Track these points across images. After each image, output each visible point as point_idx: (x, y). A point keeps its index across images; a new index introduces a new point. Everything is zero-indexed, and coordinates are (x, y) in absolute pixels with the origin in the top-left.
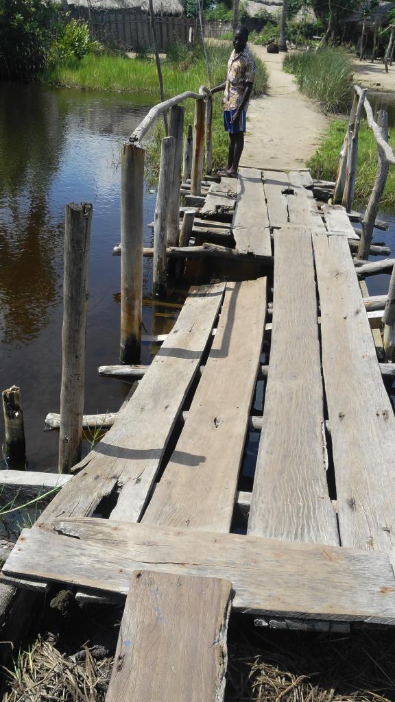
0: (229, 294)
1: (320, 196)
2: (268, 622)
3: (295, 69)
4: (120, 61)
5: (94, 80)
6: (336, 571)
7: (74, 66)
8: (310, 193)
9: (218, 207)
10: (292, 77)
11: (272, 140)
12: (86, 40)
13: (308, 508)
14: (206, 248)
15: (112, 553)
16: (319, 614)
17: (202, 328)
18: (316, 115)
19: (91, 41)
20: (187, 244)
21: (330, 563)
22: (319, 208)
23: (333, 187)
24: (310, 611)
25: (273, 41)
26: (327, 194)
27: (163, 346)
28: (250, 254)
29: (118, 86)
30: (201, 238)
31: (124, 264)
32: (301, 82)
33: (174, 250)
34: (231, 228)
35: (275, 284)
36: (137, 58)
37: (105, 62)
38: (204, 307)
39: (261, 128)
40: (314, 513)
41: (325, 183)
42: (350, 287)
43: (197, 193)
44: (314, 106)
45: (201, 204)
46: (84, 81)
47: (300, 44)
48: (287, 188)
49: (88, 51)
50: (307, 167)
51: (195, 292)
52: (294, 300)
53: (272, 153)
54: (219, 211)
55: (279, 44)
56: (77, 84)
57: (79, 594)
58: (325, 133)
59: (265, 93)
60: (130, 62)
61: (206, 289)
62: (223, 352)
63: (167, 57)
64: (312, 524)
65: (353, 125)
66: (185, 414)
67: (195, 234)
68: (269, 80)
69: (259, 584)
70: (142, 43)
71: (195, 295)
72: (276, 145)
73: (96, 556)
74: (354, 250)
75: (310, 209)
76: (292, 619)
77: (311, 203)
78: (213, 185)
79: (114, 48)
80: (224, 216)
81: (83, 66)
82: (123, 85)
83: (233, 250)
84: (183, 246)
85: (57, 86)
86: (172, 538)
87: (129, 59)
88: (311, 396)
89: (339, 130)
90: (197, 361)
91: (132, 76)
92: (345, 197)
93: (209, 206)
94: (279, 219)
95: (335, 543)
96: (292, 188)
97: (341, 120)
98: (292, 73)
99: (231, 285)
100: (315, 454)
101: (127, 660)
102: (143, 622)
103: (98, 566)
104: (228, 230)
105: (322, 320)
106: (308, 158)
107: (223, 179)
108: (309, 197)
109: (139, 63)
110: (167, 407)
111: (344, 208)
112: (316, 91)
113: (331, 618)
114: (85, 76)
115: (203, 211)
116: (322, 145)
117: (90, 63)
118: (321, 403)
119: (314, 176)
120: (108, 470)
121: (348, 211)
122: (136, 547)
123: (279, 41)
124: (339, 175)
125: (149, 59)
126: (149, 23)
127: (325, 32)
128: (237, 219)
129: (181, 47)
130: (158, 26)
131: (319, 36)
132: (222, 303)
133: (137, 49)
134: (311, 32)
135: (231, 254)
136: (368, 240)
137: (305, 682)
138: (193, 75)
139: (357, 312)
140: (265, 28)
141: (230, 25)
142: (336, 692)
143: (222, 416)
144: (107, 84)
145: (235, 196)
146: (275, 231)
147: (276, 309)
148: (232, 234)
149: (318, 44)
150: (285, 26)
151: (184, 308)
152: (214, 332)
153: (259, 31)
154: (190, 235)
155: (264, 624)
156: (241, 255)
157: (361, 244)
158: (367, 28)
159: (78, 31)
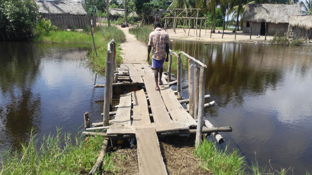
0: (133, 95)
4: (65, 32)
5: (57, 40)
6: (175, 125)
7: (47, 35)
9: (123, 73)
10: (133, 36)
11: (133, 55)
12: (50, 25)
13: (167, 121)
14: (124, 83)
15: (128, 130)
17: (128, 102)
18: (145, 47)
19: (52, 25)
20: (117, 82)
21: (173, 125)
25: (123, 23)
27: (118, 107)
28: (137, 83)
29: (67, 41)
30: (121, 81)
32: (137, 37)
33: (114, 84)
34: (130, 77)
35: (147, 90)
36: (71, 31)
37: (59, 33)
38: (126, 98)
39: (128, 52)
45: (118, 72)
46: (53, 40)
47: (133, 24)
48: (142, 67)
49: (51, 29)
52: (153, 92)
53: (134, 59)
55: (125, 24)
56: (50, 41)
57: (124, 136)
59: (125, 41)
61: (125, 95)
62: (137, 104)
63: (84, 30)
64: (169, 122)
66: (132, 116)
67: (119, 80)
68: (126, 37)
70: (71, 26)
71: (122, 96)
72: (134, 57)
73: (126, 130)
74: (167, 80)
78: (118, 68)
79: (61, 27)
80: (126, 75)
81: (51, 35)
82: (69, 41)
83: (132, 82)
85: (42, 42)
86: (140, 127)
87: (68, 32)
90: (130, 108)
91: (72, 38)
93: (120, 73)
94: (143, 74)
95: (174, 123)
98: (133, 34)
99: (133, 92)
100: (167, 116)
101: (139, 138)
102: (140, 134)
107: (121, 66)
108: (150, 69)
109: (73, 33)
113: (175, 130)
115: (119, 74)
117: (53, 34)
118: (166, 109)
119: (149, 64)
120: (119, 124)
123: (125, 23)
125: (76, 31)
126: (73, 18)
127: (142, 20)
128: (131, 75)
129: (89, 27)
130: (77, 19)
131: (140, 21)
132: (132, 97)
133: (70, 28)
134: (136, 20)
135: (131, 84)
136: (170, 77)
137: (173, 146)
138: (97, 36)
139: (170, 92)
140: (119, 19)
141: (104, 18)
142: (179, 148)
143: (142, 114)
144: (63, 41)
145: (127, 70)
146: (143, 77)
147: (149, 95)
148: (130, 79)
149: (140, 24)
150: (126, 18)
151: (120, 100)
152: (132, 102)
153: (116, 20)
154: (117, 80)
155: (163, 134)
156: (135, 84)
157: (168, 79)
158: (157, 18)
159: (46, 22)
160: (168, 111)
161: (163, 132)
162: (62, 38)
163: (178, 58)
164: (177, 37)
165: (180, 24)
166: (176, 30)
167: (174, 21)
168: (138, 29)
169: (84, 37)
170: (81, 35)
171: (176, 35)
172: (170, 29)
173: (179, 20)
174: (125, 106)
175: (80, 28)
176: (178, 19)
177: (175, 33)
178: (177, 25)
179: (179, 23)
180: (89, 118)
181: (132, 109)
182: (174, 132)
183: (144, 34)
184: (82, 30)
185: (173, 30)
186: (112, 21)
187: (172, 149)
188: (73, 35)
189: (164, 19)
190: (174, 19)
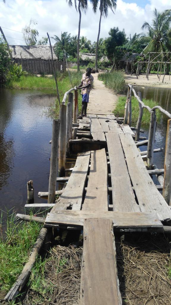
0: (92, 155)
1: (119, 122)
2: (124, 230)
3: (103, 79)
4: (35, 78)
5: (26, 86)
6: (142, 217)
7: (18, 80)
8: (116, 121)
9: (84, 127)
10: (102, 82)
11: (98, 104)
12: (21, 71)
13: (131, 206)
14: (83, 139)
15: (75, 217)
16: (138, 226)
17: (85, 165)
18: (113, 95)
19: (23, 71)
21: (140, 216)
22: (120, 126)
23: (123, 119)
24: (136, 225)
26: (121, 122)
27: (73, 171)
28: (99, 141)
29: (35, 87)
30: (80, 137)
31: (60, 143)
32: (106, 84)
33: (71, 141)
34: (90, 133)
35: (109, 150)
36: (41, 76)
37: (29, 79)
38: (84, 159)
39: (94, 101)
40: (133, 207)
41: (120, 118)
42: (134, 149)
43: (75, 122)
44: (112, 92)
45: (78, 126)
46: (22, 86)
47: (103, 70)
48: (106, 120)
49: (22, 75)
50: (113, 113)
51: (80, 155)
52: (116, 154)
53: (99, 109)
54: (85, 128)
56: (19, 87)
57: (68, 227)
58: (117, 101)
60: (39, 78)
61: (84, 154)
62: (95, 170)
63: (53, 76)
64: (133, 209)
65: (129, 97)
66: (86, 188)
67: (78, 135)
69: (120, 221)
70: (42, 71)
71: (80, 156)
72: (100, 106)
73: (71, 218)
74: (134, 138)
75: (117, 126)
76: (131, 228)
77: (116, 125)
78: (80, 120)
79: (32, 73)
80: (87, 129)
81: (21, 80)
82: (37, 87)
83: (92, 140)
84: (74, 139)
85: (12, 88)
86: (92, 213)
87: (38, 77)
88: (127, 180)
89: (122, 100)
90: (86, 174)
91: (41, 83)
92: (128, 122)
93: (81, 126)
94: (107, 129)
95: (140, 211)
96: (109, 120)
97: (123, 96)
98: (102, 80)
99: (93, 151)
100: (130, 194)
101: (87, 238)
102: (89, 229)
103: (72, 220)
104: (89, 134)
105: (127, 159)
106: (113, 110)
107: (83, 118)
108: (115, 122)
109: (42, 78)
110: (79, 186)
111: (128, 126)
112: (112, 86)
113: (142, 227)
114: (22, 84)
115: (79, 128)
116: (117, 105)
117: (23, 79)
118: (130, 182)
119: (116, 116)
120: (66, 202)
121: (130, 126)
122: (82, 216)
123: (95, 69)
124: (125, 115)
125: (46, 77)
126: (44, 64)
127: (113, 65)
128: (92, 130)
129: (58, 72)
130: (48, 65)
131: (110, 66)
132: (90, 157)
133: (40, 73)
134: (107, 65)
135: (92, 141)
136: (138, 135)
137: (136, 249)
138: (64, 82)
139: (138, 156)
140: (89, 64)
141: (75, 63)
142: (145, 252)
143: (98, 187)
144: (31, 87)
145: (89, 123)
146: (106, 133)
147: (110, 157)
148: (91, 135)
149: (110, 70)
150: (97, 63)
151: (77, 160)
152: (90, 166)
153: (87, 65)
154: (76, 136)
155: (123, 230)
156: (95, 141)
157: (136, 136)
158: (129, 63)
159: (18, 68)
160: (132, 185)
161: (124, 228)
162: (30, 84)
163: (151, 114)
164: (149, 84)
165: (153, 70)
166: (149, 76)
167: (147, 66)
168: (108, 75)
169: (53, 83)
170: (50, 81)
171: (148, 82)
172: (142, 74)
173: (153, 66)
174: (80, 170)
175: (50, 74)
176: (152, 64)
177: (148, 80)
178: (150, 70)
179: (152, 68)
180: (33, 189)
181: (88, 176)
182: (140, 230)
183: (114, 80)
184: (51, 75)
185: (145, 76)
186: (82, 66)
187: (135, 254)
188: (41, 81)
189: (137, 64)
190: (147, 64)
